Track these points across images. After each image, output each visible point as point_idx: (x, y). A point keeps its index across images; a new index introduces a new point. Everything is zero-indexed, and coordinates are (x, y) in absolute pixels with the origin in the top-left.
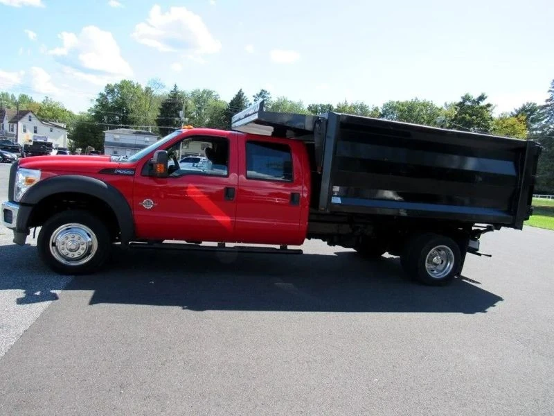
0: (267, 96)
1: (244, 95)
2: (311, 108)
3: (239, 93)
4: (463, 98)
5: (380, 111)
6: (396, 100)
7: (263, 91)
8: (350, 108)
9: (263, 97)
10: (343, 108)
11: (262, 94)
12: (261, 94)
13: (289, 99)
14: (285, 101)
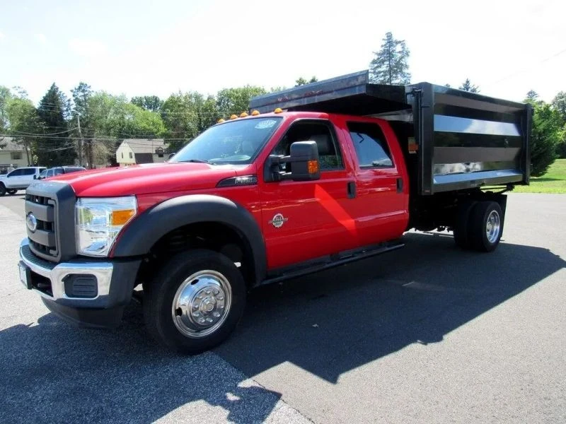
0: (88, 89)
1: (59, 90)
2: (135, 101)
3: (52, 88)
4: (297, 82)
5: (216, 99)
6: (229, 88)
7: (82, 84)
8: (185, 98)
9: (83, 91)
10: (178, 98)
11: (82, 87)
12: (80, 87)
13: (108, 93)
14: (104, 95)
